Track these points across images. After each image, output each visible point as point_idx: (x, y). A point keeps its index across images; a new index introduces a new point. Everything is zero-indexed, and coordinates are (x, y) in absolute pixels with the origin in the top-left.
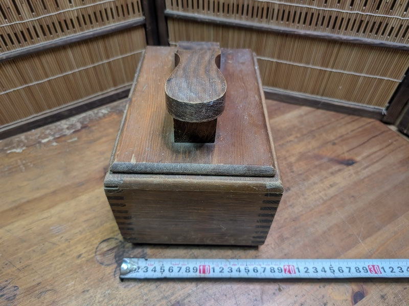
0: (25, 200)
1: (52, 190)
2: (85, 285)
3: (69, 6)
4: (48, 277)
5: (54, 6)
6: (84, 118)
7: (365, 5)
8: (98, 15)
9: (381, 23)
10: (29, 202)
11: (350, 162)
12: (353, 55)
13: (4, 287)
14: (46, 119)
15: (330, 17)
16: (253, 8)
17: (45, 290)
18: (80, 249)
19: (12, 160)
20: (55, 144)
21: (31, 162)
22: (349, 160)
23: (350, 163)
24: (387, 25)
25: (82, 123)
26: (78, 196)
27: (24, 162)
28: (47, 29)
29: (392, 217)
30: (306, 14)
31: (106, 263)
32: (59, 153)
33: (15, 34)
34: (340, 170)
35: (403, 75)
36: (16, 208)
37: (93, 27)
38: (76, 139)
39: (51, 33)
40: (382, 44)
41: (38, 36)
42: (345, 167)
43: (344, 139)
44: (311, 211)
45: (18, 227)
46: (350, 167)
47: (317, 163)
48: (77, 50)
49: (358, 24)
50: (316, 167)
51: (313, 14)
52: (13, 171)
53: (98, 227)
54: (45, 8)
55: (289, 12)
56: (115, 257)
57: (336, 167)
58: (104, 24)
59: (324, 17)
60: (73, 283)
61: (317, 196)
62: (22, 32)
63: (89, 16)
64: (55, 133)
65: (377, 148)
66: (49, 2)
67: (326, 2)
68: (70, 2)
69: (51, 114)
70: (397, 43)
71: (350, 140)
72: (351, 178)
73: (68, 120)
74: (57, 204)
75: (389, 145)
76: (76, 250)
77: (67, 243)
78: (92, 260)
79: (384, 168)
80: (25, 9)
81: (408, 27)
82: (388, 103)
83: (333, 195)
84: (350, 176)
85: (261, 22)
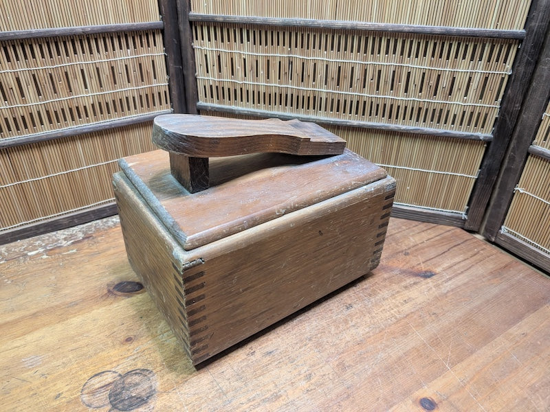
1: (35, 310)
3: (84, 92)
5: (66, 90)
6: (89, 228)
7: (421, 92)
8: (118, 103)
9: (441, 110)
11: (429, 274)
12: (418, 147)
14: (36, 227)
15: (385, 105)
16: (298, 97)
18: (61, 386)
20: (45, 257)
21: (8, 278)
22: (426, 272)
23: (427, 275)
24: (448, 112)
25: (83, 233)
26: (67, 319)
28: (53, 117)
29: (487, 338)
30: (358, 102)
31: (95, 405)
32: (49, 268)
33: (15, 119)
34: (415, 283)
35: (477, 170)
37: (110, 117)
38: (74, 251)
39: (58, 121)
40: (446, 133)
41: (42, 124)
42: (422, 279)
43: (418, 249)
44: (380, 332)
46: (429, 280)
47: (386, 276)
48: (89, 143)
49: (417, 112)
50: (385, 280)
51: (365, 102)
53: (91, 357)
54: (55, 93)
55: (339, 101)
56: (110, 396)
57: (412, 280)
58: (124, 115)
59: (378, 105)
61: (387, 314)
62: (23, 118)
63: (107, 104)
64: (47, 245)
65: (461, 258)
66: (61, 85)
67: (378, 89)
68: (86, 87)
69: (46, 221)
70: (462, 132)
71: (426, 249)
72: (431, 292)
73: (67, 230)
74: (36, 329)
75: (475, 255)
76: (55, 388)
77: (43, 379)
78: (76, 401)
79: (472, 280)
80: (30, 91)
81: (472, 113)
82: (468, 205)
83: (410, 312)
84: (429, 290)
85: (308, 113)
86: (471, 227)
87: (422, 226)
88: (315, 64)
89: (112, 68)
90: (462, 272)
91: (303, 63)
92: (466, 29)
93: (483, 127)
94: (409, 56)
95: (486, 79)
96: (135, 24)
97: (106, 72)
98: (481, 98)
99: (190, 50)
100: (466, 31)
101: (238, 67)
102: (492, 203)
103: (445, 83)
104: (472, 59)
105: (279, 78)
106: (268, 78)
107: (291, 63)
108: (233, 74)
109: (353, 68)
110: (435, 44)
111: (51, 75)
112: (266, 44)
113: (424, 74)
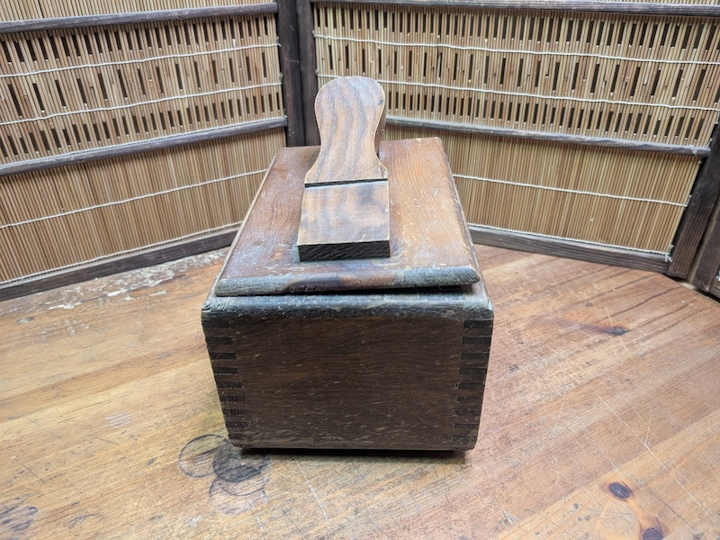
0: (69, 376)
1: (119, 361)
2: (156, 507)
3: (179, 93)
4: (92, 493)
5: (157, 90)
6: (181, 265)
7: (613, 90)
8: (219, 108)
9: (640, 115)
10: (74, 378)
11: (619, 330)
12: (606, 164)
13: (12, 509)
14: (118, 263)
15: (564, 109)
16: (448, 99)
17: (84, 513)
18: (155, 451)
19: (54, 319)
20: (128, 298)
21: (86, 323)
22: (615, 328)
23: (617, 332)
24: (650, 117)
25: (174, 271)
26: (159, 372)
27: (75, 322)
28: (141, 123)
29: (699, 411)
30: (527, 105)
31: (197, 474)
32: (135, 311)
33: (95, 126)
34: (601, 342)
35: (687, 196)
36: (53, 387)
37: (209, 126)
38: (164, 292)
39: (146, 130)
40: (646, 145)
41: (127, 132)
42: (610, 337)
43: (604, 299)
44: (556, 400)
45: (52, 415)
46: (619, 338)
47: (562, 331)
48: (182, 158)
49: (606, 118)
50: (561, 336)
51: (537, 105)
52: (54, 334)
53: (189, 417)
54: (144, 93)
55: (502, 104)
56: (214, 464)
57: (597, 337)
58: (226, 123)
59: (554, 109)
60: (136, 504)
61: (565, 379)
62: (105, 124)
63: (206, 108)
64: (130, 284)
65: (663, 311)
66: (151, 84)
67: (554, 88)
68: (181, 87)
69: (128, 256)
70: (668, 144)
71: (616, 300)
72: (623, 353)
73: (153, 267)
74: (121, 383)
75: (682, 308)
76: (147, 452)
77: (132, 441)
78: (173, 468)
79: (678, 339)
80: (114, 91)
81: (682, 119)
82: (673, 243)
83: (593, 377)
84: (620, 350)
85: (461, 120)
86: (677, 273)
87: (610, 270)
88: (472, 56)
89: (214, 63)
90: (665, 330)
91: (456, 55)
92: (677, 5)
93: (696, 138)
94: (598, 44)
95: (703, 72)
96: (243, 6)
97: (205, 67)
98: (695, 98)
99: (310, 40)
100: (678, 8)
101: (371, 61)
102: (706, 241)
103: (646, 78)
104: (684, 46)
105: (424, 75)
106: (410, 75)
107: (440, 55)
108: (364, 70)
109: (522, 61)
110: (634, 27)
111: (139, 71)
112: (409, 31)
113: (618, 66)
